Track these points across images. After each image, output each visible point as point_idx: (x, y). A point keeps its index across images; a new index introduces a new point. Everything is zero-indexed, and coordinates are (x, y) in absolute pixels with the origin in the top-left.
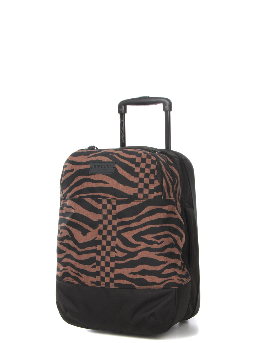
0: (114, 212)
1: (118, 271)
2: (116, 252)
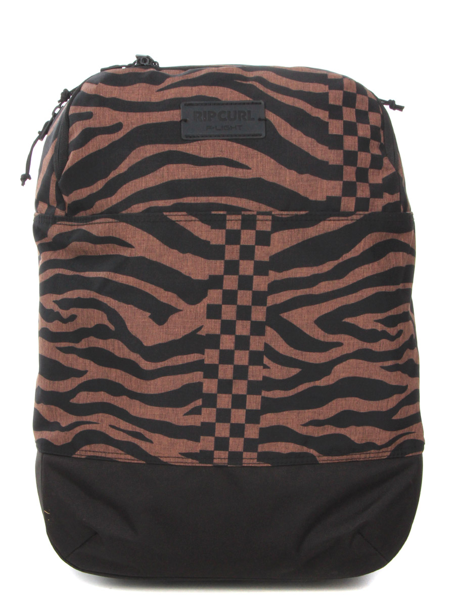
0: (262, 254)
1: (269, 420)
2: (265, 367)
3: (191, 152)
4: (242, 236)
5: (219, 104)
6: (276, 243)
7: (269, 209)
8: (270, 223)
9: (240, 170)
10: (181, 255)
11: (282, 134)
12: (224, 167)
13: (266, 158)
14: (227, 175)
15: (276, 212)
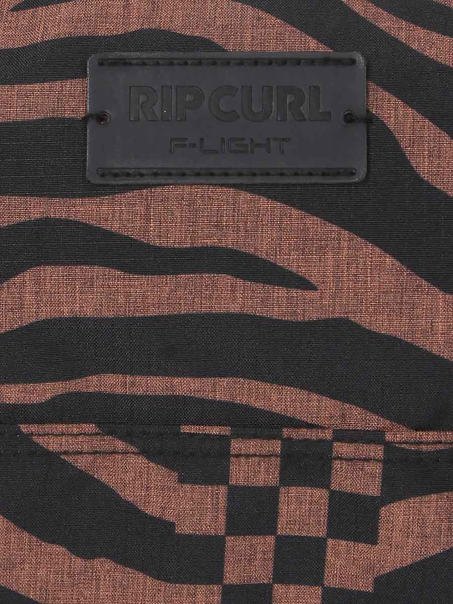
0: (351, 565)
3: (115, 226)
4: (283, 508)
5: (214, 63)
6: (397, 537)
7: (375, 422)
8: (377, 469)
9: (280, 293)
10: (78, 562)
11: (424, 167)
12: (225, 280)
13: (370, 252)
14: (234, 308)
15: (400, 435)
